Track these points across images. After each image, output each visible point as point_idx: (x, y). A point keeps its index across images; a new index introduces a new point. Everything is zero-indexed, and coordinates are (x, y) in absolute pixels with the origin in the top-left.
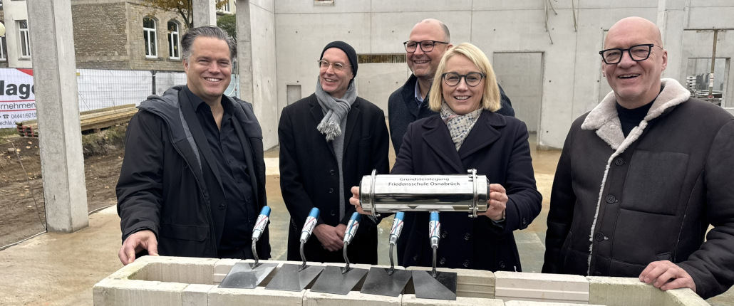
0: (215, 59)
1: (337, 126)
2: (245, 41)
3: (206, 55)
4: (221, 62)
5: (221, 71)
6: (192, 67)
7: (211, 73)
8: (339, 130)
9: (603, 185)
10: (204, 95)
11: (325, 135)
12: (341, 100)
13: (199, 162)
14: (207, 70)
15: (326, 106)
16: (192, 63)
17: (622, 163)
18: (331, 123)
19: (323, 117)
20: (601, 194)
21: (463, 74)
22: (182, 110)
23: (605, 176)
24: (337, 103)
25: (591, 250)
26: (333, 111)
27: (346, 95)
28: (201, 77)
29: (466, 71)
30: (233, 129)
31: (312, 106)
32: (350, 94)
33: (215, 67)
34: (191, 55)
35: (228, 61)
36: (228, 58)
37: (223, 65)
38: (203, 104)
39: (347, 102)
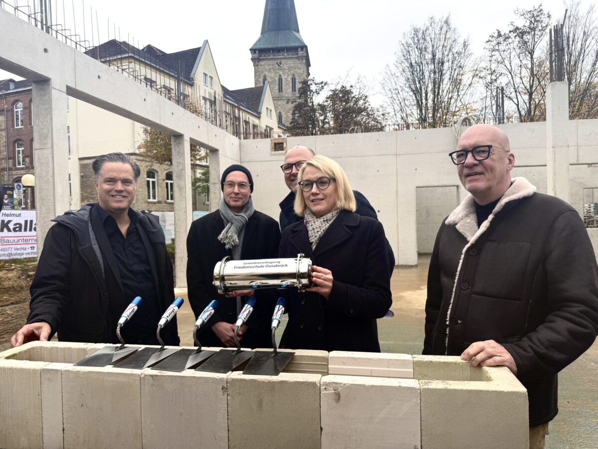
0: (120, 179)
1: (235, 237)
2: (215, 184)
3: (112, 177)
4: (126, 181)
5: (126, 190)
6: (101, 187)
7: (116, 191)
8: (237, 240)
9: (458, 273)
10: (112, 210)
11: (224, 244)
12: (239, 214)
13: (102, 266)
14: (113, 189)
15: (226, 219)
16: (101, 184)
17: (475, 253)
18: (229, 235)
19: (224, 228)
20: (456, 281)
21: (315, 180)
22: (91, 223)
23: (460, 265)
24: (236, 217)
25: (447, 333)
26: (232, 223)
27: (244, 210)
28: (109, 196)
29: (316, 177)
30: (138, 237)
31: (215, 219)
32: (248, 209)
33: (120, 186)
34: (100, 177)
35: (131, 180)
36: (131, 178)
37: (127, 184)
38: (109, 217)
39: (245, 216)
